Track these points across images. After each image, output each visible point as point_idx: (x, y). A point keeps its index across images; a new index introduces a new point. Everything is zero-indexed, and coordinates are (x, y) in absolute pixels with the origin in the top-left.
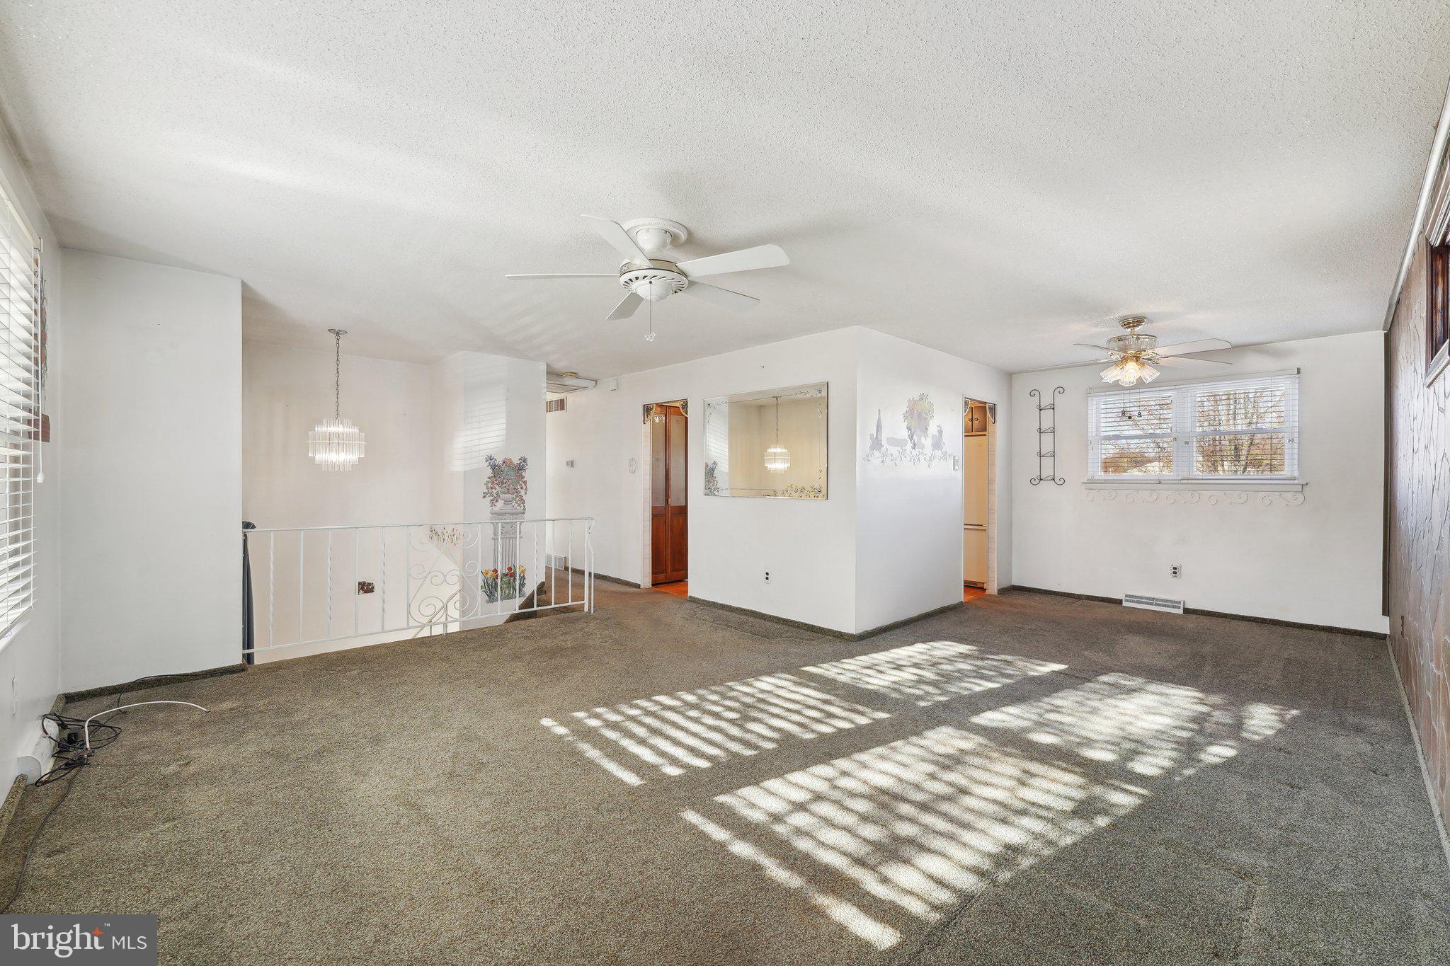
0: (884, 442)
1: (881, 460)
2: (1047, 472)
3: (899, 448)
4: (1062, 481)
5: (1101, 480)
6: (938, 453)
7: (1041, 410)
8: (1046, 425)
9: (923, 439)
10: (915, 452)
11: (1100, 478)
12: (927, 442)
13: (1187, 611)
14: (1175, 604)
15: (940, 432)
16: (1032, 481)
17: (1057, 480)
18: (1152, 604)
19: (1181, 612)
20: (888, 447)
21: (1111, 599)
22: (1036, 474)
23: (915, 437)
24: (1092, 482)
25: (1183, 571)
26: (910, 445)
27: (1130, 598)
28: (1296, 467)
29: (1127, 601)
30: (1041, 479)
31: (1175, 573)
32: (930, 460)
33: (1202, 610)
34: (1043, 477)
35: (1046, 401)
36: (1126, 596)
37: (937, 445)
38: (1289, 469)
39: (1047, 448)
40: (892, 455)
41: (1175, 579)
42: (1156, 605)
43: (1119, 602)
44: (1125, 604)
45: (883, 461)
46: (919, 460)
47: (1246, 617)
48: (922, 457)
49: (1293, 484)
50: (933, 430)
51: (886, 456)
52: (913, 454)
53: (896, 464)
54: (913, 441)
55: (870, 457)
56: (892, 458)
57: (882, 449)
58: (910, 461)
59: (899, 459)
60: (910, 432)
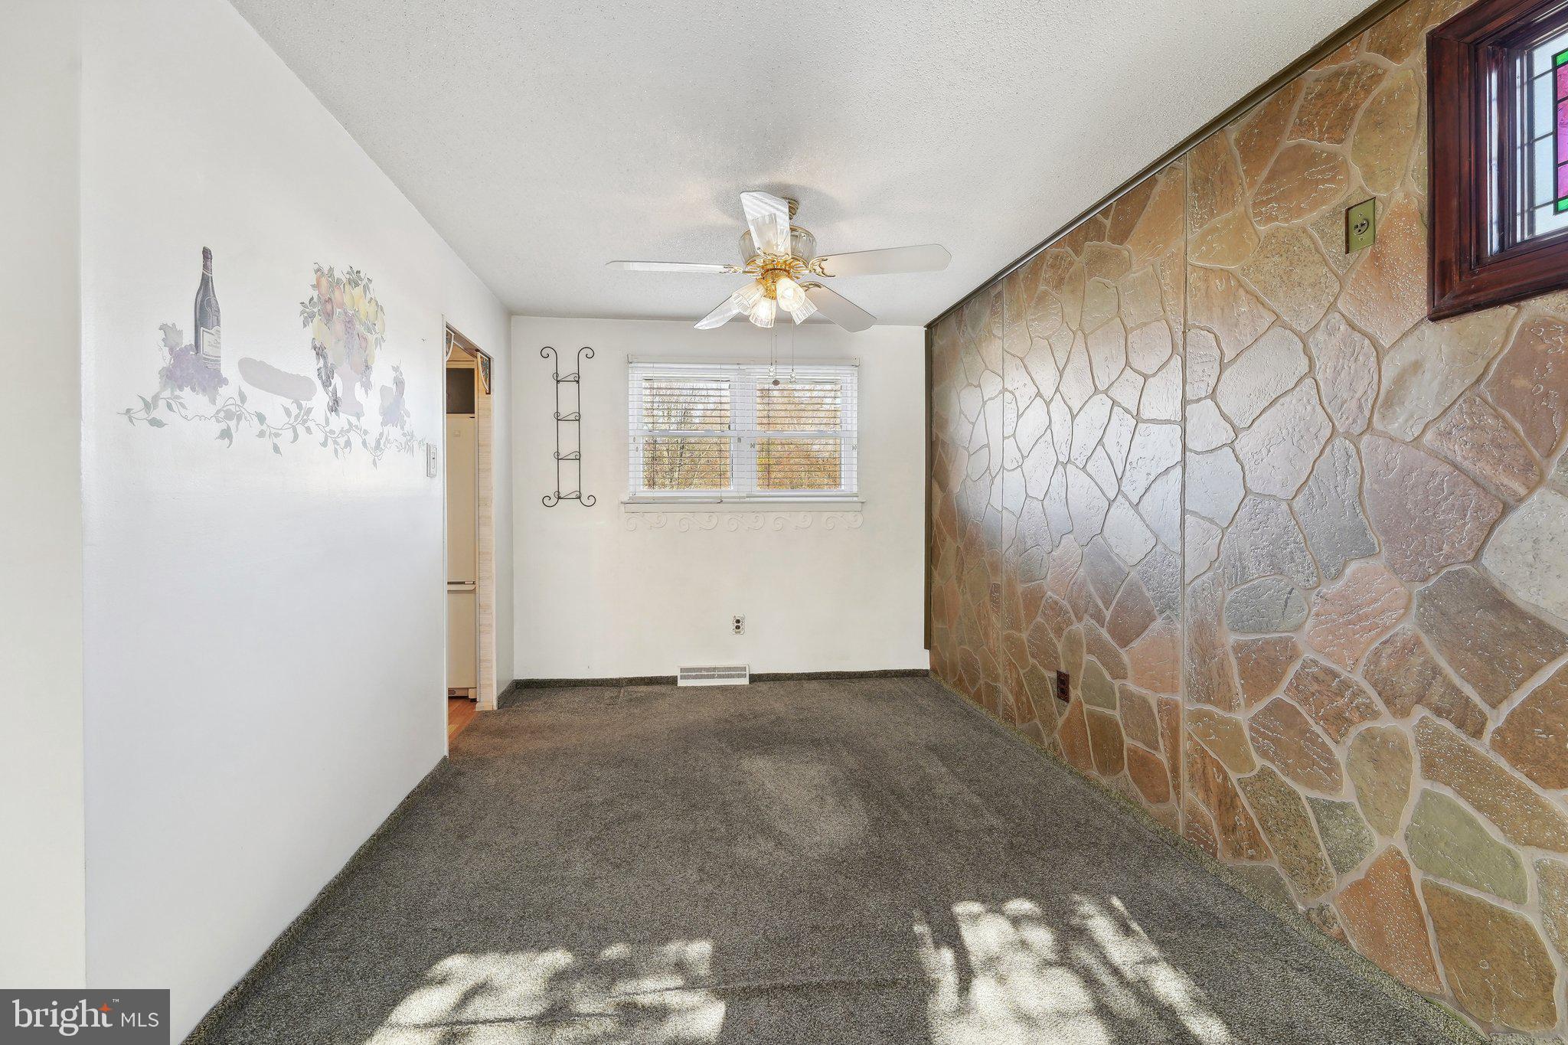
0: (229, 369)
1: (217, 428)
2: (568, 486)
3: (288, 403)
4: (592, 500)
5: (647, 498)
6: (394, 432)
7: (558, 382)
8: (567, 408)
9: (359, 392)
10: (338, 422)
11: (642, 495)
12: (371, 403)
13: (755, 679)
14: (737, 672)
15: (399, 383)
16: (546, 501)
17: (584, 499)
18: (712, 677)
19: (745, 681)
20: (247, 389)
21: (661, 678)
22: (551, 491)
23: (337, 381)
24: (634, 501)
25: (746, 625)
26: (320, 400)
27: (688, 672)
28: (855, 481)
29: (683, 677)
30: (559, 498)
31: (738, 627)
32: (378, 446)
33: (768, 674)
34: (562, 495)
35: (567, 368)
36: (682, 670)
37: (392, 413)
38: (849, 483)
39: (568, 447)
40: (261, 418)
41: (738, 636)
42: (720, 677)
43: (672, 681)
44: (681, 683)
45: (226, 434)
46: (348, 444)
47: (812, 674)
48: (356, 439)
49: (852, 502)
50: (381, 374)
51: (239, 418)
52: (332, 426)
53: (276, 449)
54: (330, 389)
55: (161, 412)
56: (264, 427)
57: (223, 391)
58: (324, 444)
59: (289, 434)
60: (322, 363)
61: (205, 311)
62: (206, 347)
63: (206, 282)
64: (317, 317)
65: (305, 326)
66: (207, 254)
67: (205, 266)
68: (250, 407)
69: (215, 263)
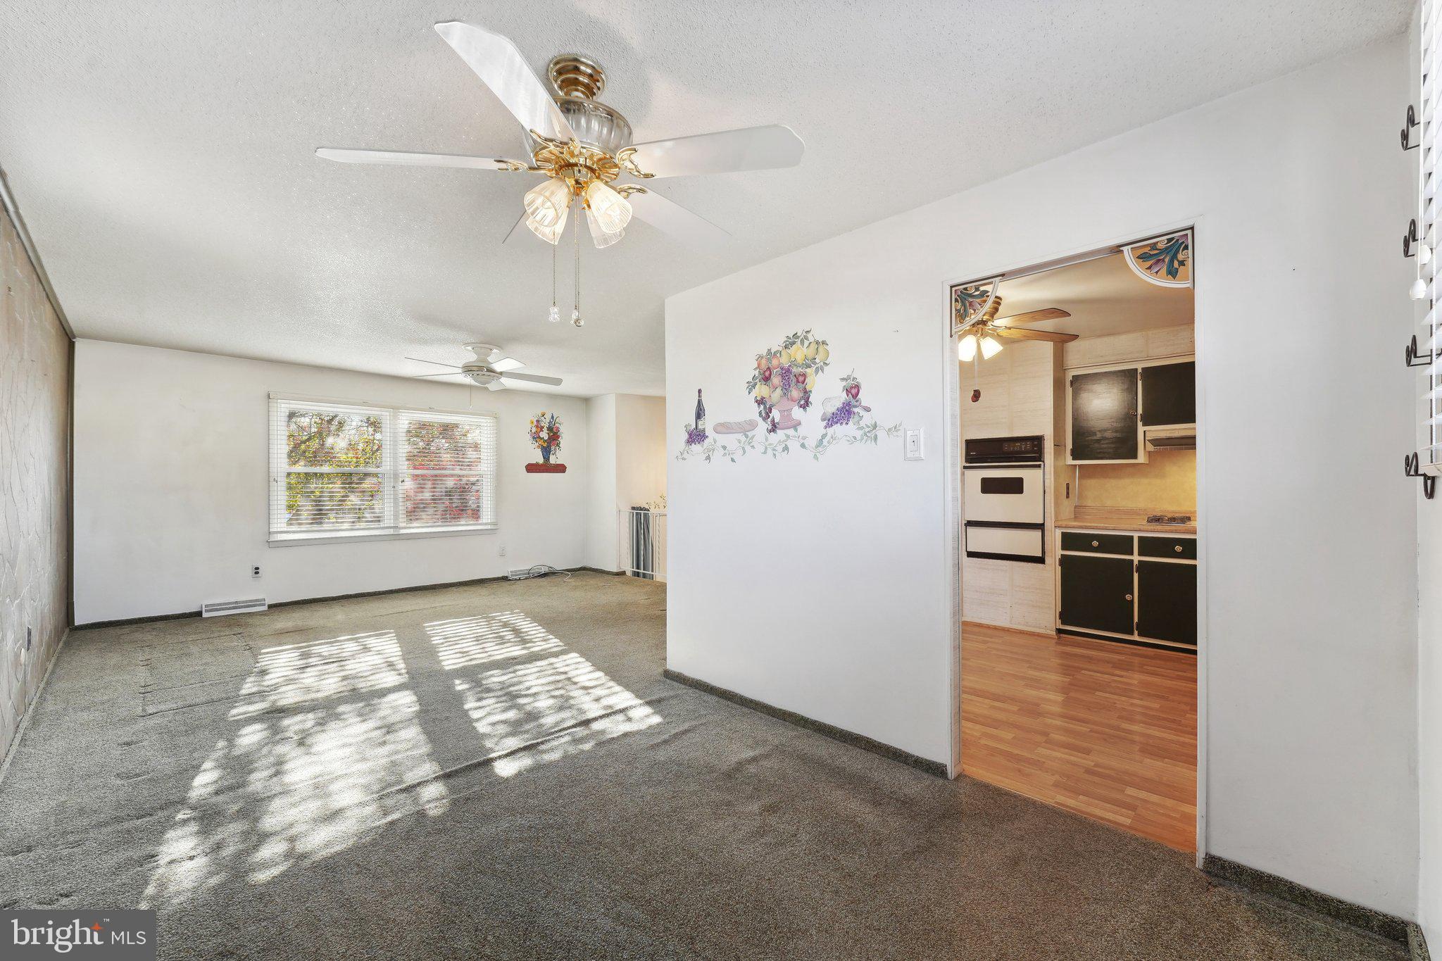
0: (711, 432)
1: (705, 456)
3: (740, 436)
10: (777, 437)
20: (719, 436)
23: (776, 413)
26: (762, 428)
32: (819, 445)
40: (726, 447)
45: (707, 459)
46: (786, 448)
48: (794, 444)
51: (714, 450)
52: (770, 441)
53: (733, 460)
54: (769, 420)
55: (685, 455)
56: (726, 451)
57: (707, 441)
58: (765, 453)
59: (741, 452)
60: (762, 407)
61: (700, 414)
62: (700, 427)
63: (700, 402)
64: (759, 383)
65: (749, 393)
66: (700, 391)
67: (699, 396)
68: (719, 444)
69: (703, 394)
